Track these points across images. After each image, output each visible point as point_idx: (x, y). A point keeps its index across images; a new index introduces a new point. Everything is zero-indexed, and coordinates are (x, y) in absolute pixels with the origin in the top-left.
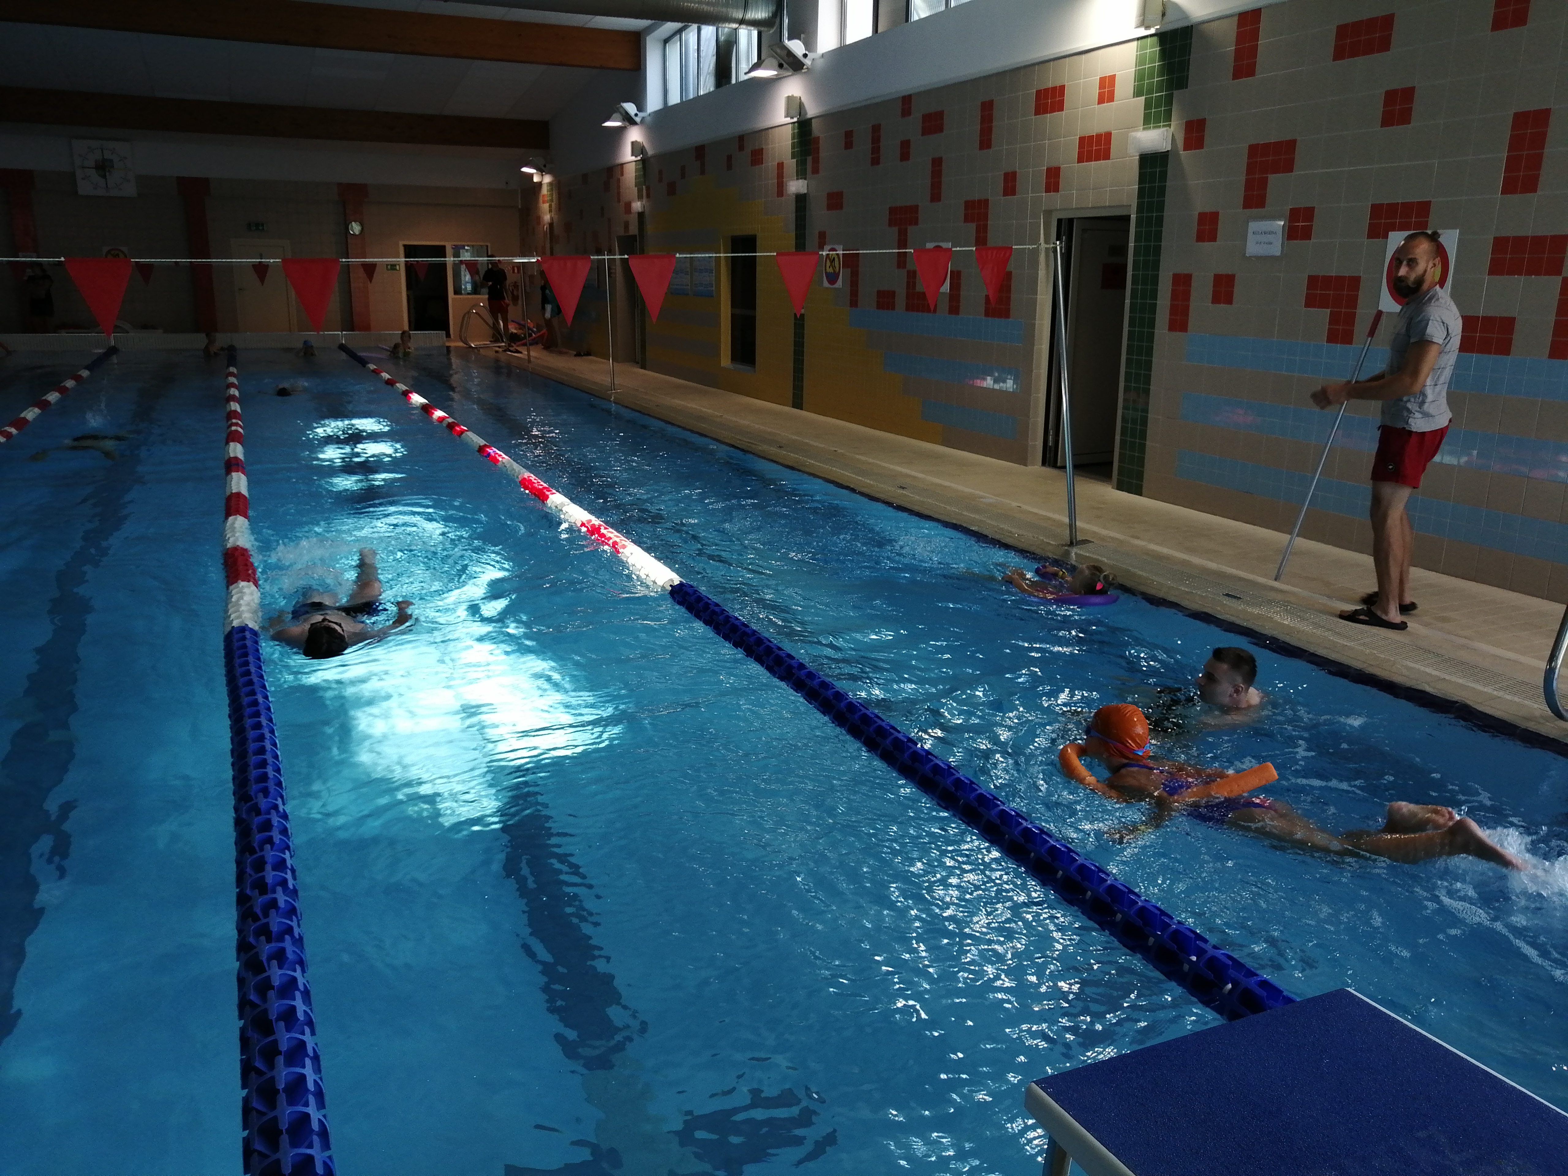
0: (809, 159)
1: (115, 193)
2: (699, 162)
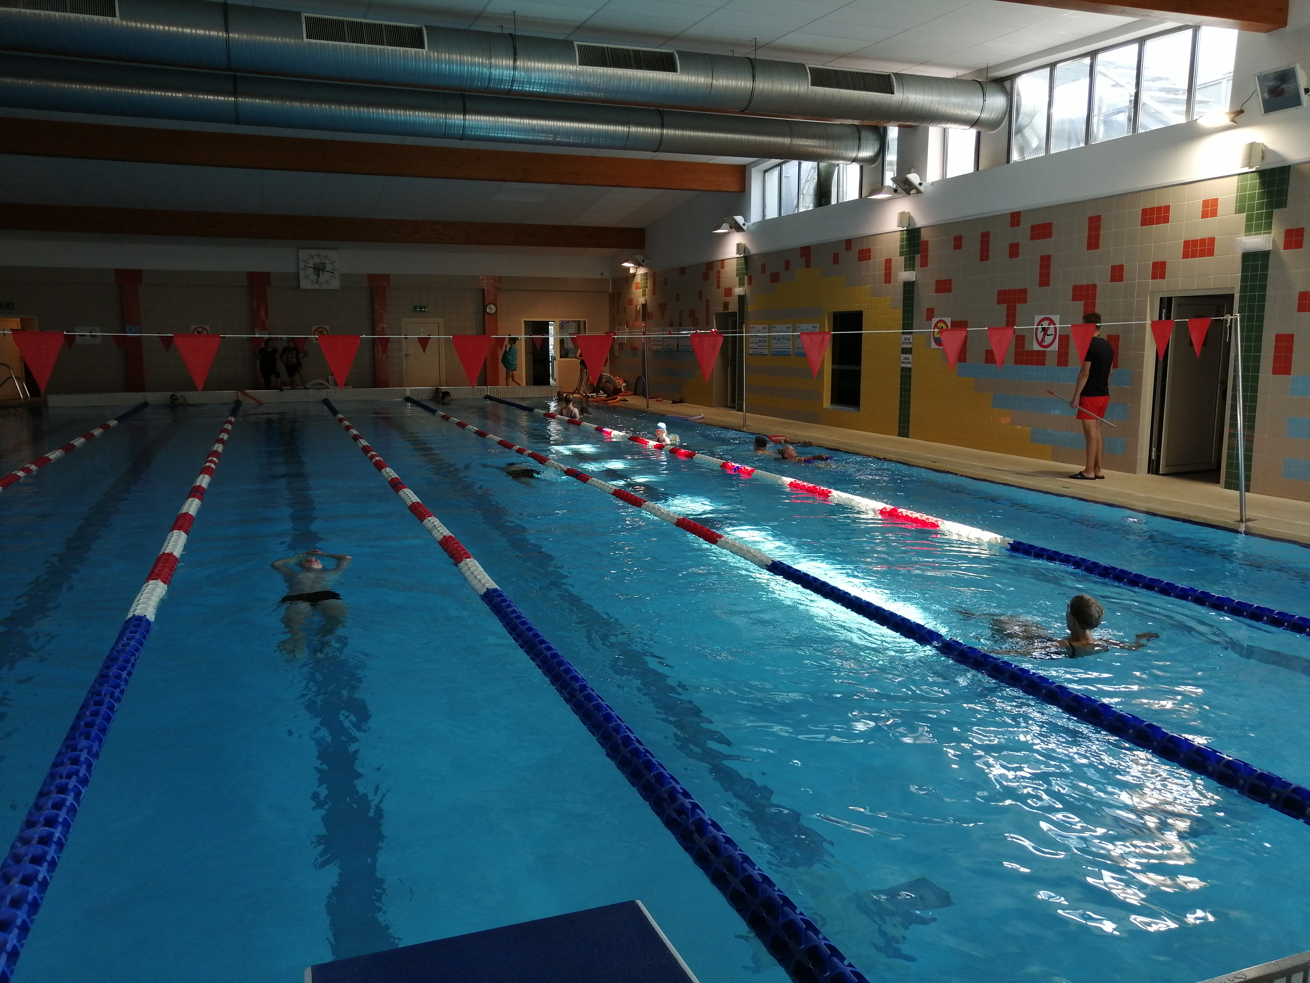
0: (918, 257)
1: (325, 287)
2: (804, 259)
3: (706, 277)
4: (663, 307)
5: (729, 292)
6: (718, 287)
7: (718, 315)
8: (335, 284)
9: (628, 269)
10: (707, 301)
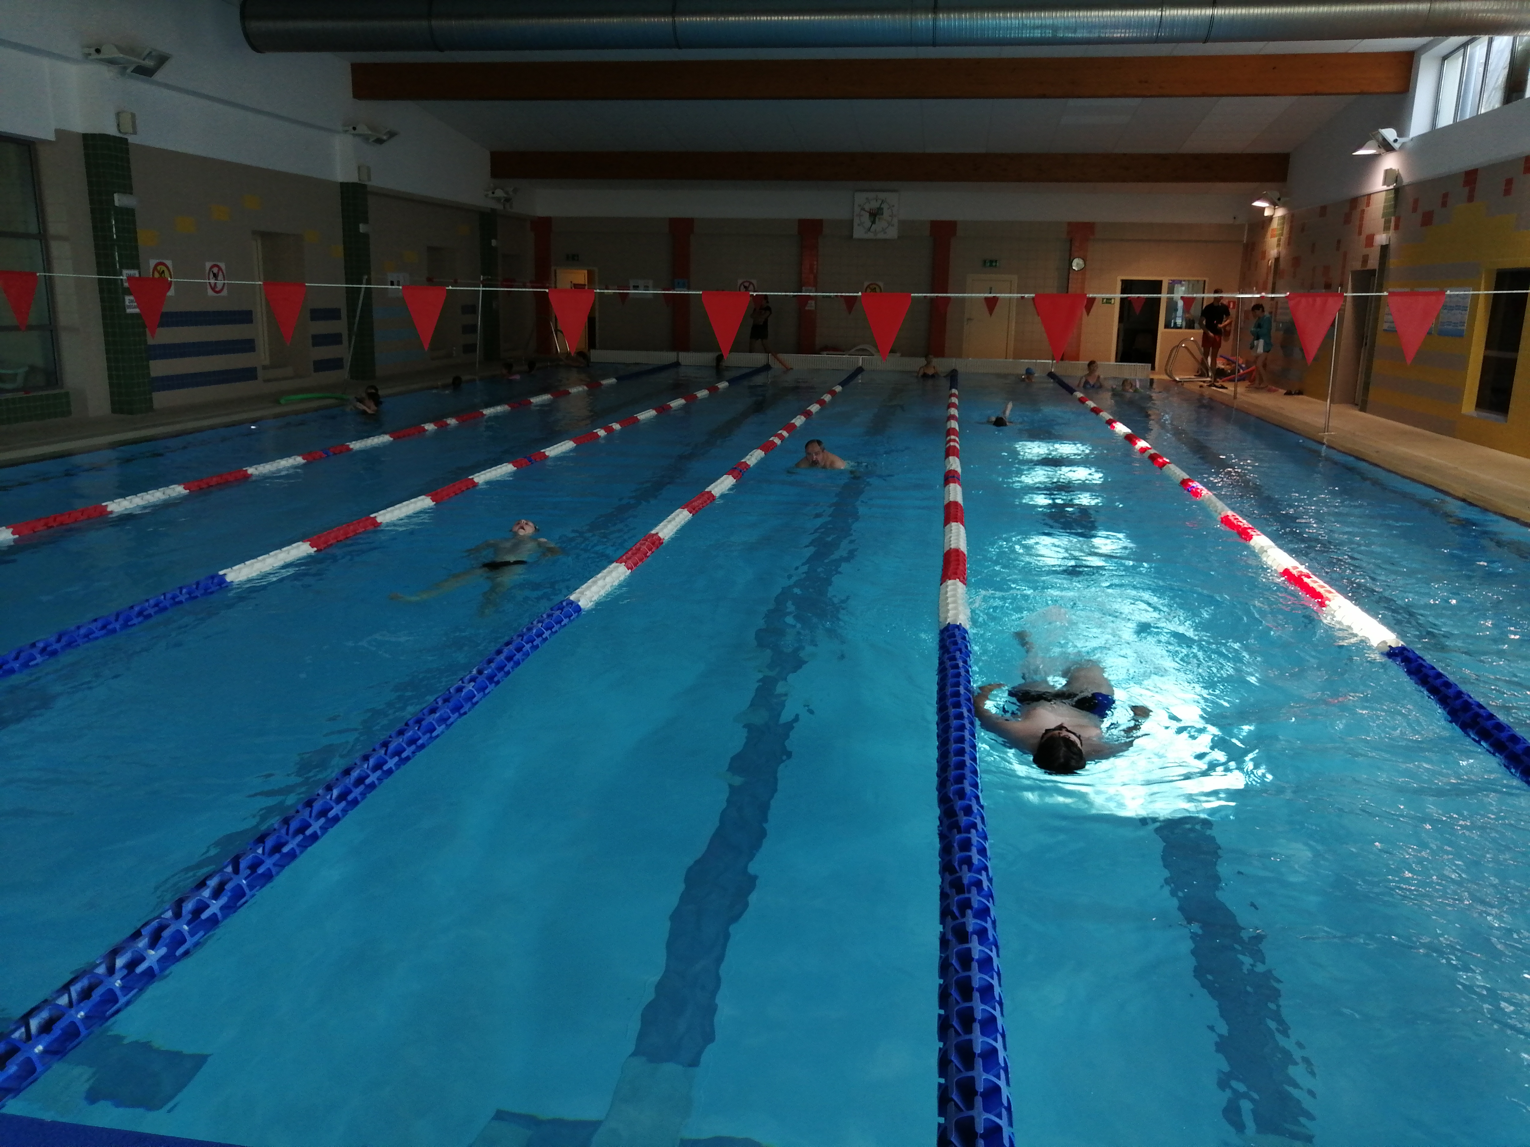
1: (881, 236)
2: (1467, 189)
3: (1347, 220)
4: (1296, 261)
5: (1370, 239)
6: (1360, 233)
7: (1355, 273)
8: (892, 233)
9: (1262, 209)
10: (1345, 255)
